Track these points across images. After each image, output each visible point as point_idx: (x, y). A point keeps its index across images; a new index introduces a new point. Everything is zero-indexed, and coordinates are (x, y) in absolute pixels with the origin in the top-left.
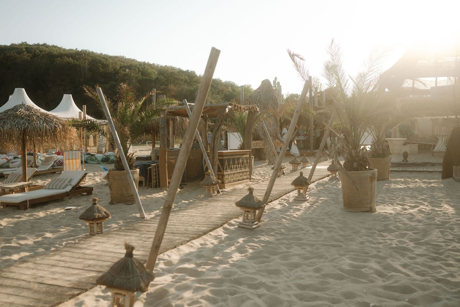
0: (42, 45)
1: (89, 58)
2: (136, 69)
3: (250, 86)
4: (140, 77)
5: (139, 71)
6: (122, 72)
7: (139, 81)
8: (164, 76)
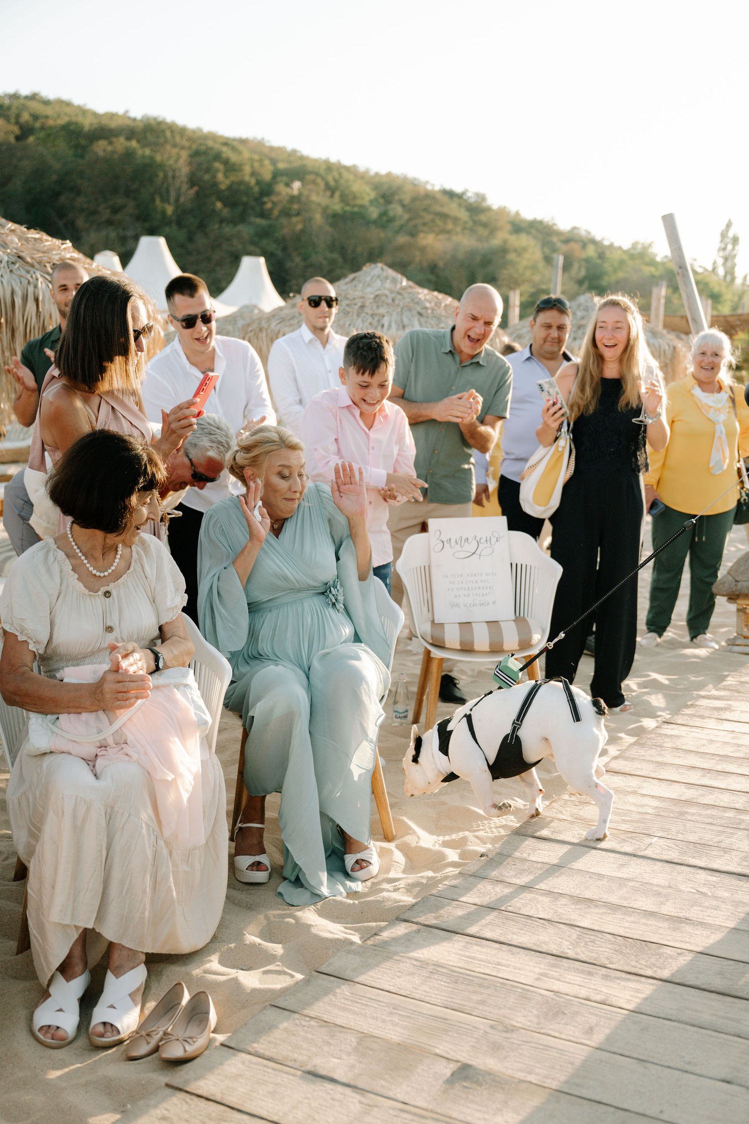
0: (26, 97)
1: (186, 143)
2: (319, 180)
3: (650, 245)
4: (337, 206)
5: (331, 190)
6: (280, 188)
7: (335, 219)
8: (403, 206)
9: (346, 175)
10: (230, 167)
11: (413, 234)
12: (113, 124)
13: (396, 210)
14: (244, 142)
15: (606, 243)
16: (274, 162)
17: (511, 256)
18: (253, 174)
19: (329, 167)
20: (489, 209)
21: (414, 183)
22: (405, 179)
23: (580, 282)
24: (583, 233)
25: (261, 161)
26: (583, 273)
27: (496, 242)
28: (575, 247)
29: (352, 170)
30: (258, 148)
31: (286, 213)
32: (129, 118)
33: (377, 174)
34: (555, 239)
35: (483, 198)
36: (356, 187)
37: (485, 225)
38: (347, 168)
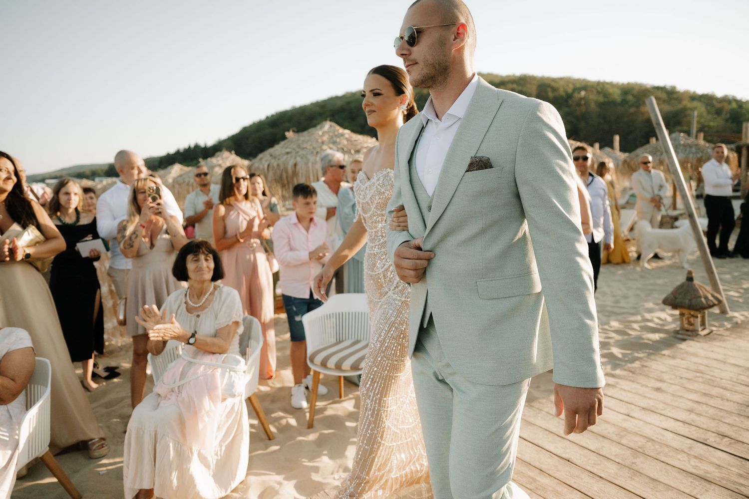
2: (594, 90)
4: (601, 99)
5: (598, 92)
6: (576, 95)
7: (600, 105)
8: (633, 95)
9: (606, 86)
10: (554, 90)
11: (638, 106)
12: (507, 80)
13: (630, 98)
14: (561, 79)
15: (744, 100)
16: (574, 84)
17: (689, 112)
18: (565, 91)
19: (599, 83)
20: (679, 92)
21: (640, 86)
22: (636, 84)
23: (727, 120)
24: (731, 98)
25: (568, 86)
26: (728, 115)
27: (680, 106)
28: (725, 104)
29: (611, 84)
30: (568, 80)
31: (579, 105)
32: (515, 77)
33: (623, 84)
34: (714, 102)
35: (674, 88)
36: (611, 90)
37: (676, 99)
38: (608, 83)
